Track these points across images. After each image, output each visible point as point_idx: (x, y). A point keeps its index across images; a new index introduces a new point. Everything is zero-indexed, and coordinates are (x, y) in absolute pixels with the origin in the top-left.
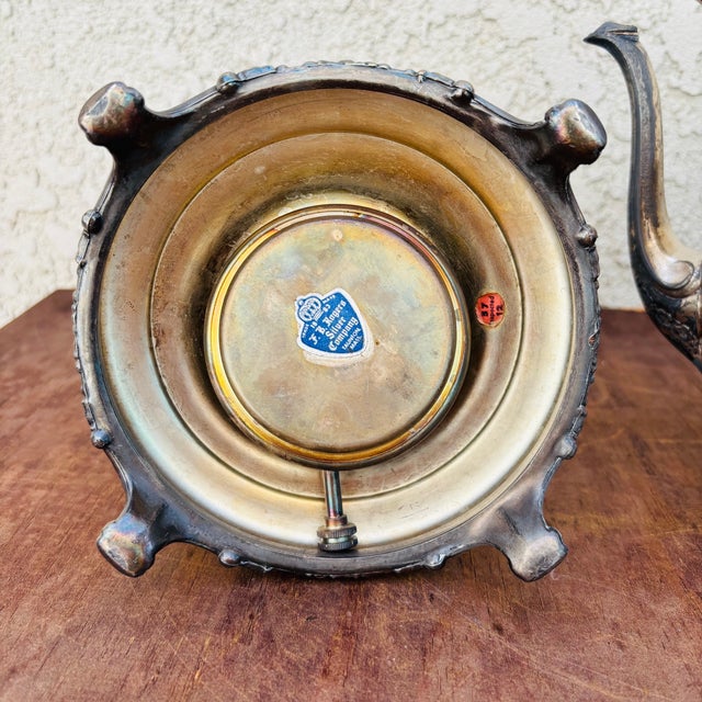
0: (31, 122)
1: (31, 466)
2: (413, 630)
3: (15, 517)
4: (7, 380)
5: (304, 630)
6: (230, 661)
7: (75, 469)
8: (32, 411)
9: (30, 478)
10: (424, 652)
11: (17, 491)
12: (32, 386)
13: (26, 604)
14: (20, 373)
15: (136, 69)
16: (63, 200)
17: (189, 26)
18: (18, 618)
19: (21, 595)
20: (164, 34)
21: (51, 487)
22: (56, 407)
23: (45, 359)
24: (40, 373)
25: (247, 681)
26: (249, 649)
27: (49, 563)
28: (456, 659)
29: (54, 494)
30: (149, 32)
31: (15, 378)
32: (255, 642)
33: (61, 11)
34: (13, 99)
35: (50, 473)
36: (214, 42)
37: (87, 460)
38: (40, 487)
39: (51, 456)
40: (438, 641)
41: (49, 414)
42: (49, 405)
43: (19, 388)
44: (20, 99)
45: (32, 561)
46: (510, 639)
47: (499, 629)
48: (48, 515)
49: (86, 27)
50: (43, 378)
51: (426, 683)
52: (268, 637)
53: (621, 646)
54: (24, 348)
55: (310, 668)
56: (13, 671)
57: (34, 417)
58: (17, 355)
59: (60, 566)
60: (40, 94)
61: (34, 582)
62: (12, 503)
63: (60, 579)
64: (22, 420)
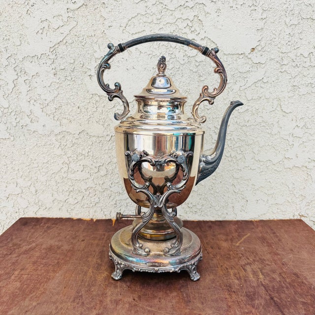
0: (17, 169)
1: (22, 270)
2: (115, 301)
3: (21, 282)
4: (11, 247)
5: (91, 301)
6: (74, 308)
7: (34, 270)
8: (20, 255)
9: (22, 272)
10: (117, 304)
11: (19, 276)
12: (18, 248)
13: (27, 300)
14: (14, 245)
15: (49, 155)
16: (24, 191)
17: (65, 144)
18: (25, 302)
19: (25, 298)
20: (58, 146)
21: (28, 275)
22: (26, 254)
23: (21, 240)
24: (20, 245)
25: (78, 311)
26: (79, 305)
27: (31, 291)
28: (124, 305)
29: (29, 276)
30: (53, 145)
31: (13, 246)
32: (80, 304)
33: (28, 139)
34: (12, 162)
35: (27, 271)
36: (72, 148)
37: (37, 267)
38: (25, 274)
39: (27, 267)
40: (120, 302)
41: (25, 256)
42: (24, 254)
43: (14, 249)
44: (14, 163)
45: (27, 291)
46: (136, 301)
47: (134, 300)
48: (29, 281)
49: (35, 144)
50: (21, 246)
51: (116, 309)
52: (83, 303)
53: (160, 302)
54: (14, 237)
55: (92, 308)
56: (27, 311)
57: (21, 257)
58: (12, 240)
59: (34, 292)
60: (20, 161)
61: (28, 295)
62: (19, 279)
63: (34, 294)
64: (17, 258)
